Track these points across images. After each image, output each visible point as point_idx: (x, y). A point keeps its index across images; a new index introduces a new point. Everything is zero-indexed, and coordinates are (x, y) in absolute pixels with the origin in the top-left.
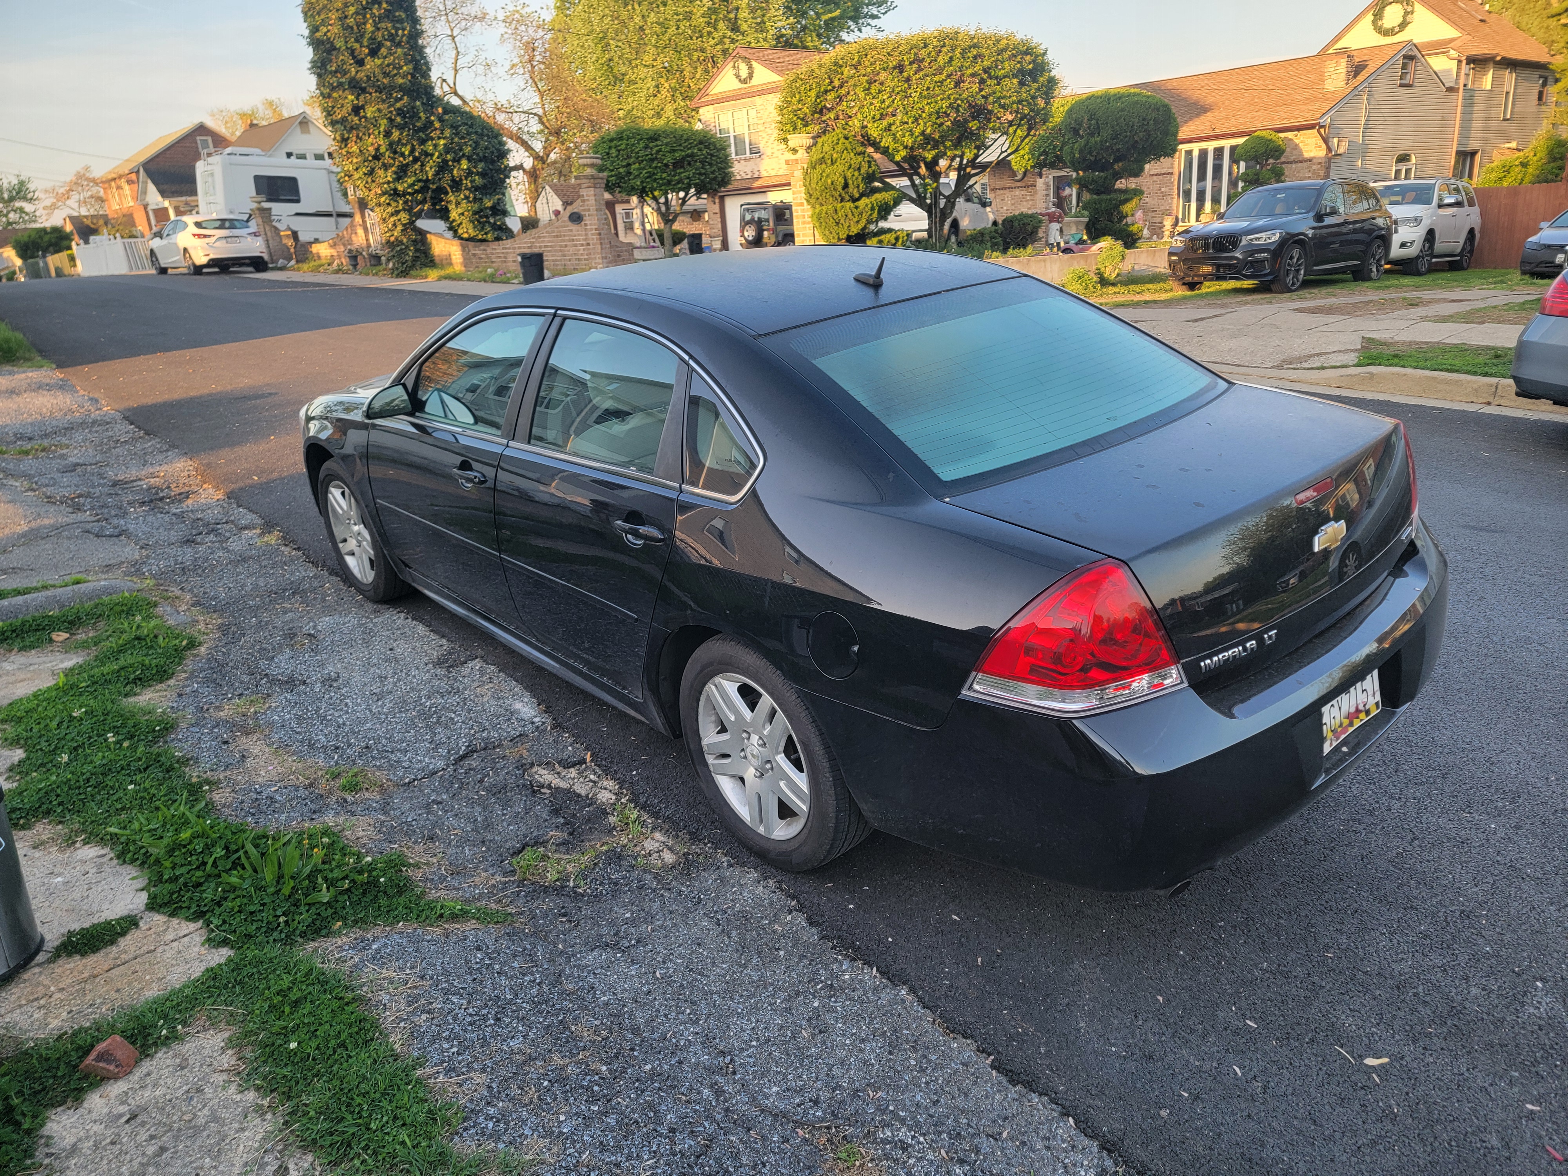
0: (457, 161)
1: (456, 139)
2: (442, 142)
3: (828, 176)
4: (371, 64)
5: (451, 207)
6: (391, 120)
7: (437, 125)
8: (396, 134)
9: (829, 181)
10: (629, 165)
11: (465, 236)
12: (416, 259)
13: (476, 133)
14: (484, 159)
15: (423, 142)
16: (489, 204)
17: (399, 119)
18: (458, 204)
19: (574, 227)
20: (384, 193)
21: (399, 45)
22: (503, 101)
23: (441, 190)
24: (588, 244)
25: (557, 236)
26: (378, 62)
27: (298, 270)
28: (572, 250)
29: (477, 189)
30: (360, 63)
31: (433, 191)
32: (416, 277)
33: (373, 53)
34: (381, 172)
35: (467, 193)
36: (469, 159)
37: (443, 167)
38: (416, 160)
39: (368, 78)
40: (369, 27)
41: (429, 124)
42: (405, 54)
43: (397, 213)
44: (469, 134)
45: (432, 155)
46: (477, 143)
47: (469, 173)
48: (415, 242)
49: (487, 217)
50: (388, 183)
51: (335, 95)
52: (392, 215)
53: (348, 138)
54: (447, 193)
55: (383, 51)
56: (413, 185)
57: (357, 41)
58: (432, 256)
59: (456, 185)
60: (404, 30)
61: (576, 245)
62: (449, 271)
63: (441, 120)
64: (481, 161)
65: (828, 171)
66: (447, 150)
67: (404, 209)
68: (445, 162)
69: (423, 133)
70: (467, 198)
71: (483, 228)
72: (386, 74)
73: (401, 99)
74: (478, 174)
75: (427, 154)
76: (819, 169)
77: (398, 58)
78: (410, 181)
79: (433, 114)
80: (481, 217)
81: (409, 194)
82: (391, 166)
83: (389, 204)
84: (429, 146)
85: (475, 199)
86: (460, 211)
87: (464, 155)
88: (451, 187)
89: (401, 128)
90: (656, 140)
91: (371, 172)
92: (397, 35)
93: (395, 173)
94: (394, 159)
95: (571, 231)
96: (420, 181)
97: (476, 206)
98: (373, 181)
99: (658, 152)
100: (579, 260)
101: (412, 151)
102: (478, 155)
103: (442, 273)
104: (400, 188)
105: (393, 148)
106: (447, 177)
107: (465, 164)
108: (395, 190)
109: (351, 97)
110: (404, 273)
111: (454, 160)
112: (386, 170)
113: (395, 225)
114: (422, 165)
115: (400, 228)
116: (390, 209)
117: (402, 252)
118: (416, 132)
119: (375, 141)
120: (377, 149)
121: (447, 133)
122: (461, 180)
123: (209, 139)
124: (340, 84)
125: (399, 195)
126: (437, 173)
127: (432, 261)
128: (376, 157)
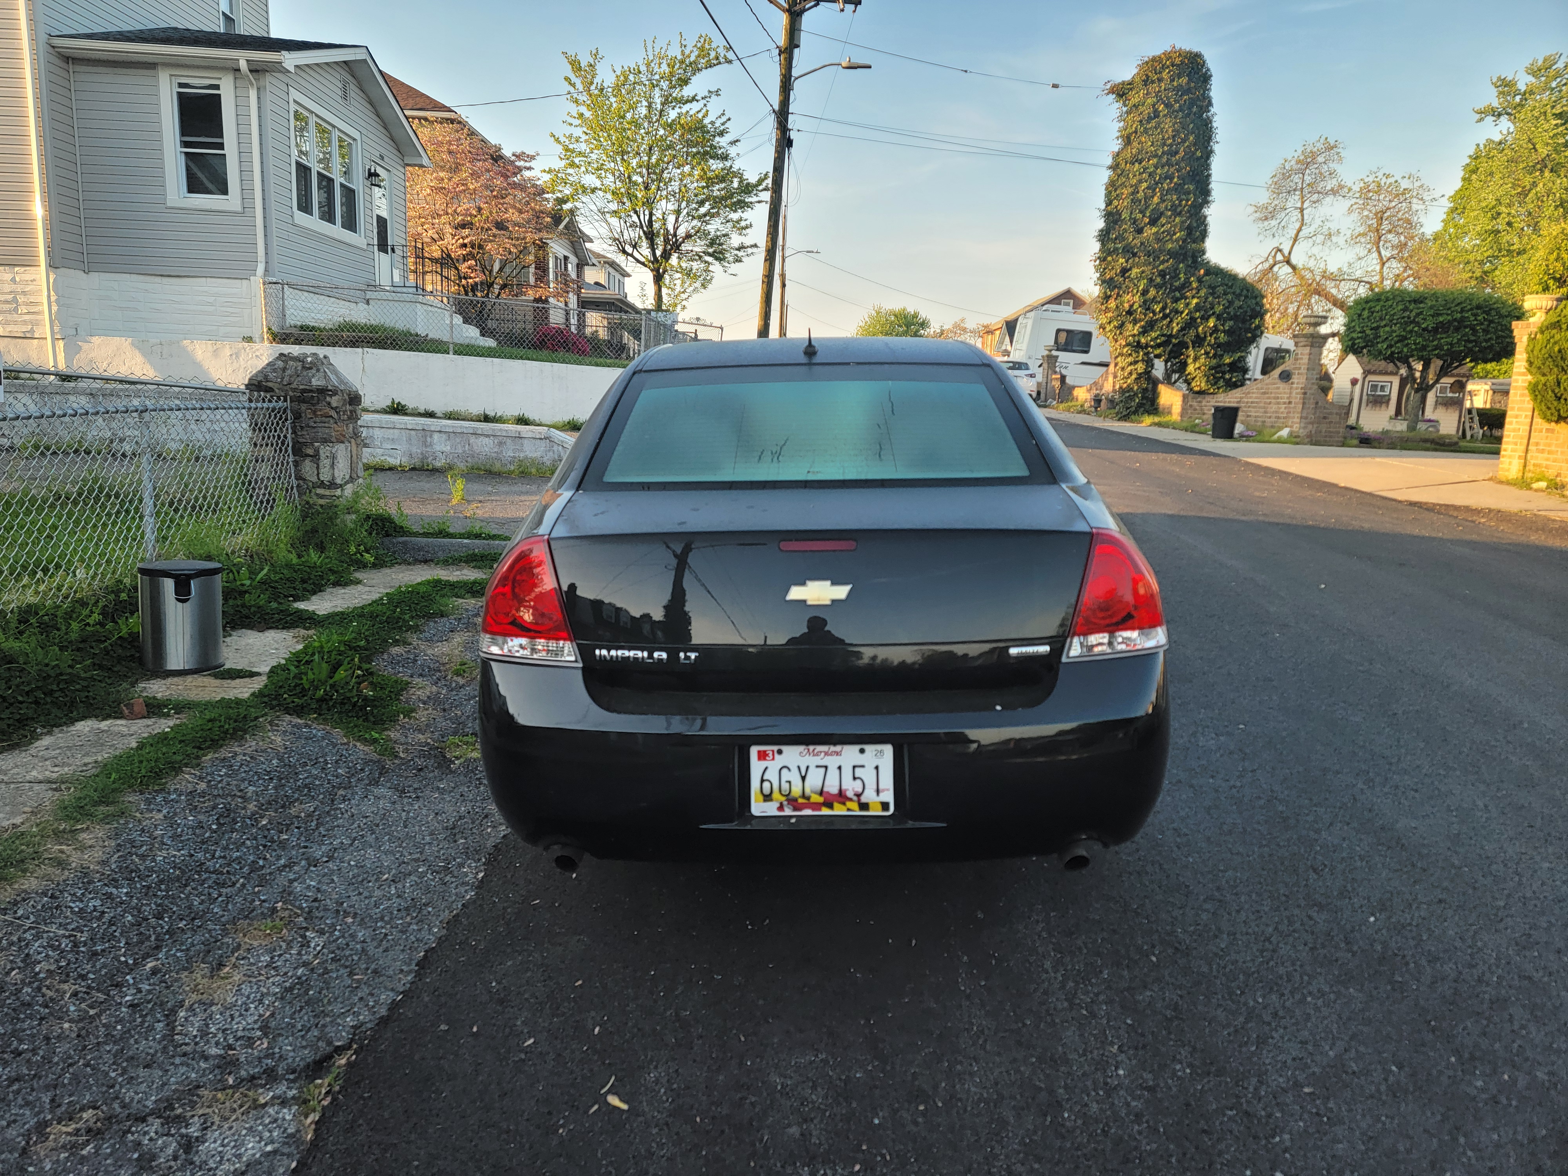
0: (1205, 318)
1: (1210, 299)
2: (1195, 301)
3: (1555, 343)
4: (1149, 232)
5: (1190, 361)
6: (1151, 280)
7: (1194, 285)
8: (1152, 292)
9: (1556, 349)
10: (1377, 328)
11: (1196, 389)
12: (1140, 405)
13: (1234, 293)
14: (1234, 318)
15: (1176, 300)
16: (1227, 361)
17: (1158, 280)
18: (1196, 359)
19: (1282, 385)
20: (1127, 345)
21: (1179, 214)
22: (1332, 268)
23: (1183, 345)
24: (1290, 403)
25: (1264, 393)
26: (1154, 230)
27: (1057, 408)
28: (1274, 407)
29: (1219, 345)
30: (1140, 231)
31: (1174, 345)
32: (1132, 422)
33: (1153, 222)
34: (1130, 326)
35: (1208, 349)
36: (1219, 317)
37: (1191, 323)
38: (1165, 317)
39: (1142, 244)
40: (1156, 200)
41: (1186, 285)
42: (1183, 222)
43: (1136, 362)
44: (1225, 294)
45: (1182, 313)
46: (1231, 303)
47: (1215, 330)
48: (1145, 390)
49: (1224, 373)
50: (1134, 336)
51: (1109, 258)
52: (1131, 364)
53: (1110, 296)
54: (1187, 348)
55: (1163, 220)
56: (1156, 338)
57: (1141, 212)
58: (1158, 404)
59: (1199, 341)
60: (1187, 200)
61: (1278, 403)
62: (1167, 418)
63: (1200, 280)
64: (1230, 320)
65: (1557, 337)
66: (1198, 308)
67: (1143, 360)
68: (1193, 319)
69: (1179, 292)
70: (1207, 353)
71: (1216, 383)
72: (1158, 240)
73: (1167, 261)
74: (1224, 331)
75: (1177, 312)
76: (1547, 335)
77: (1175, 226)
78: (1153, 335)
79: (1193, 275)
80: (1217, 372)
81: (1152, 347)
82: (1140, 320)
83: (1130, 355)
84: (1181, 306)
85: (1215, 356)
86: (1197, 365)
87: (1214, 314)
88: (1193, 343)
89: (1158, 287)
90: (1421, 302)
91: (1121, 326)
92: (1180, 205)
93: (1142, 327)
94: (1145, 315)
95: (1278, 388)
96: (1163, 335)
97: (1214, 362)
98: (1121, 333)
99: (1418, 315)
100: (1278, 418)
101: (1163, 309)
102: (1228, 314)
103: (1157, 419)
104: (1143, 340)
105: (1147, 306)
106: (1192, 333)
107: (1211, 323)
108: (1139, 342)
109: (1122, 260)
110: (1125, 418)
111: (1202, 318)
112: (1135, 324)
113: (1131, 374)
114: (1171, 321)
115: (1134, 376)
116: (1130, 359)
117: (1131, 398)
118: (1172, 291)
119: (1131, 299)
120: (1131, 306)
121: (1202, 293)
122: (1205, 337)
123: (1072, 302)
124: (1116, 249)
125: (1142, 348)
126: (1182, 329)
127: (1156, 409)
128: (1130, 313)
